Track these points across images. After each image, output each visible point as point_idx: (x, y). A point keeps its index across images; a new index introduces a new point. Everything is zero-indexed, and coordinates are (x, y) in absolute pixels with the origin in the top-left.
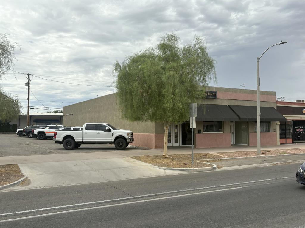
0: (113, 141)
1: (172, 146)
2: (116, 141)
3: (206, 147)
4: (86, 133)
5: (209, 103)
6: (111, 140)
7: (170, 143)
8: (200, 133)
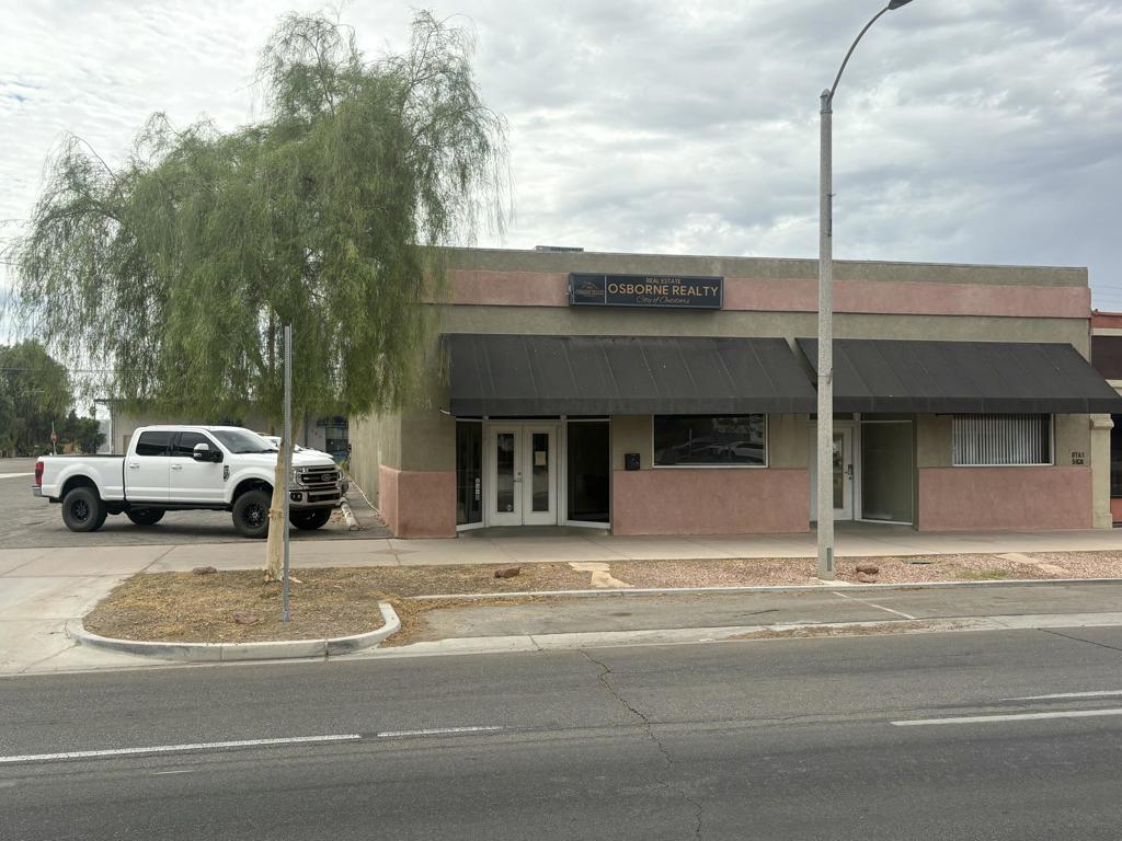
0: (227, 499)
1: (519, 523)
2: (238, 502)
3: (669, 533)
4: (136, 467)
5: (688, 334)
6: (222, 495)
7: (512, 511)
8: (637, 468)
